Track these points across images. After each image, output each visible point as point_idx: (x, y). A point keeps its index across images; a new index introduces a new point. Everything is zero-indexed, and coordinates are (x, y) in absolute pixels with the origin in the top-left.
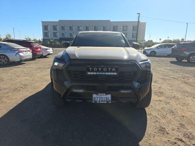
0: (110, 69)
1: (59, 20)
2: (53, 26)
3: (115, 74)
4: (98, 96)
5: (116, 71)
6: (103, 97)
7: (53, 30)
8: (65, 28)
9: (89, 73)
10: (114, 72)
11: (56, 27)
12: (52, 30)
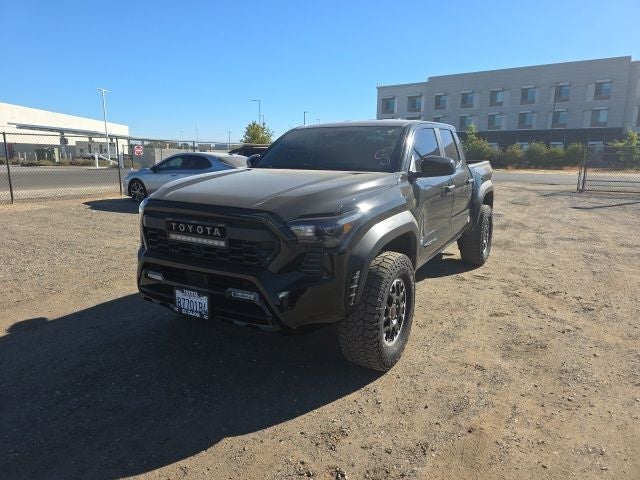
0: (208, 229)
1: (430, 78)
2: (409, 98)
3: (222, 244)
4: (185, 297)
5: (222, 237)
6: (194, 300)
7: (409, 111)
8: (445, 101)
9: (173, 236)
10: (216, 238)
11: (418, 100)
12: (406, 110)
